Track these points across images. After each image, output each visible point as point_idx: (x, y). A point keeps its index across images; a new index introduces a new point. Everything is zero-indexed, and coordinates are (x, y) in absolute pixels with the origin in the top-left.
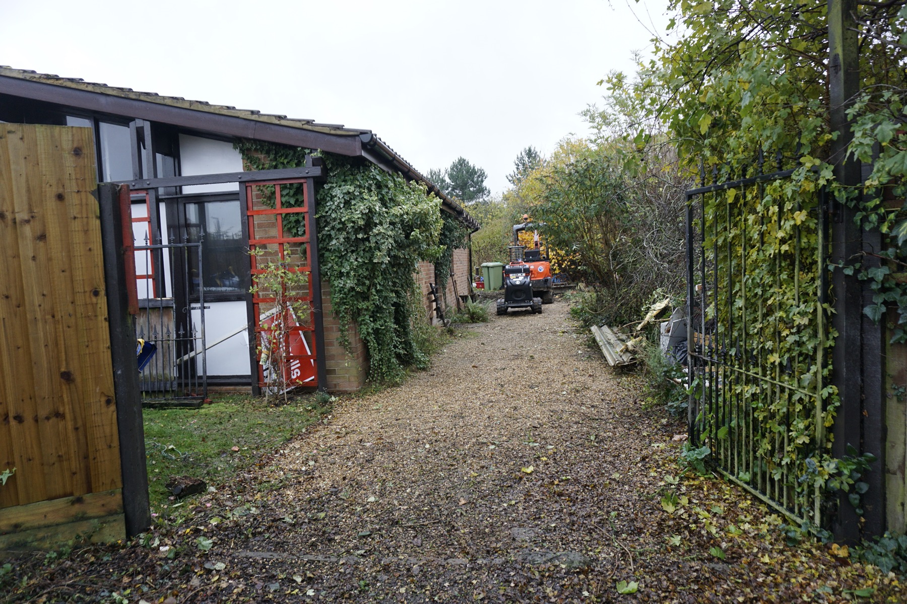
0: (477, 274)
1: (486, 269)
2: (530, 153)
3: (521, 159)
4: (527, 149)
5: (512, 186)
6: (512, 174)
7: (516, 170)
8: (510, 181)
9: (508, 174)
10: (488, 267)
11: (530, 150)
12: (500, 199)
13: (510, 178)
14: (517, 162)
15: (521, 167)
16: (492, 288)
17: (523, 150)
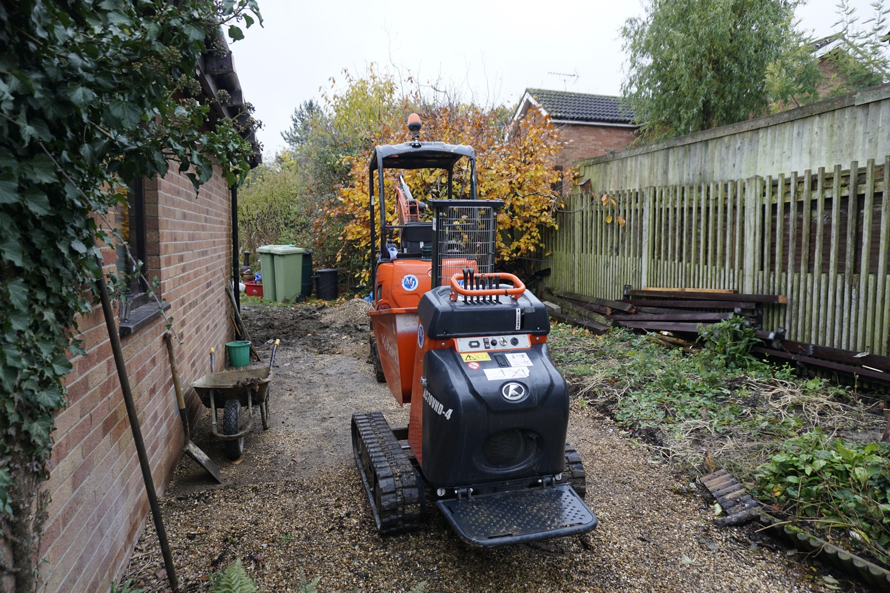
0: (247, 263)
1: (268, 258)
2: (310, 107)
3: (300, 114)
4: (308, 102)
5: (287, 146)
6: (289, 131)
7: (293, 127)
8: (285, 139)
9: (283, 131)
10: (272, 255)
11: (311, 104)
12: (273, 161)
13: (286, 136)
14: (295, 117)
15: (299, 124)
16: (280, 297)
17: (302, 103)
